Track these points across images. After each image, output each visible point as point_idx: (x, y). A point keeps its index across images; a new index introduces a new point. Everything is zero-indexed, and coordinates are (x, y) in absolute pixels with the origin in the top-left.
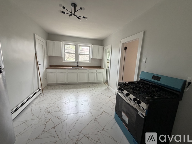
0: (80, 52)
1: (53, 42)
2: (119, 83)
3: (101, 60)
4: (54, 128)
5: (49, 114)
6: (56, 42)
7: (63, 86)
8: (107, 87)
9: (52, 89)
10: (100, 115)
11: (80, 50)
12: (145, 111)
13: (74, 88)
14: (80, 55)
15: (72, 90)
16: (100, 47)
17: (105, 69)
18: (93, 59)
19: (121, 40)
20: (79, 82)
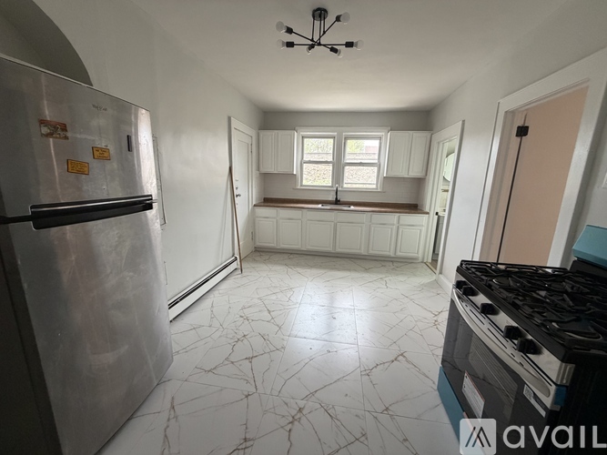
0: (348, 159)
1: (274, 132)
2: (461, 264)
3: (419, 183)
4: (250, 359)
5: (246, 322)
6: (281, 132)
7: (291, 256)
8: (434, 277)
9: (265, 262)
10: (387, 365)
11: (348, 150)
12: (553, 388)
13: (320, 267)
14: (347, 167)
15: (314, 271)
16: (419, 137)
17: (432, 213)
18: (388, 180)
19: (501, 101)
20: (338, 250)
